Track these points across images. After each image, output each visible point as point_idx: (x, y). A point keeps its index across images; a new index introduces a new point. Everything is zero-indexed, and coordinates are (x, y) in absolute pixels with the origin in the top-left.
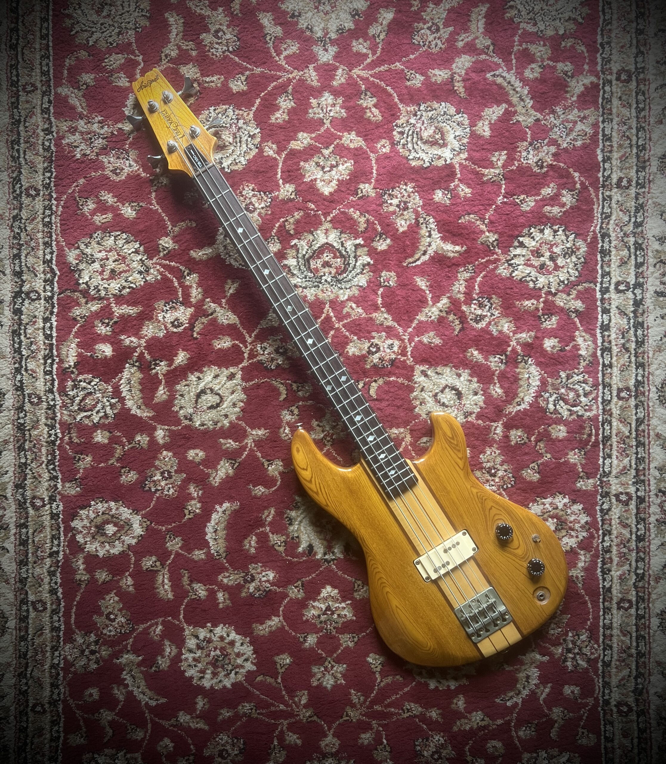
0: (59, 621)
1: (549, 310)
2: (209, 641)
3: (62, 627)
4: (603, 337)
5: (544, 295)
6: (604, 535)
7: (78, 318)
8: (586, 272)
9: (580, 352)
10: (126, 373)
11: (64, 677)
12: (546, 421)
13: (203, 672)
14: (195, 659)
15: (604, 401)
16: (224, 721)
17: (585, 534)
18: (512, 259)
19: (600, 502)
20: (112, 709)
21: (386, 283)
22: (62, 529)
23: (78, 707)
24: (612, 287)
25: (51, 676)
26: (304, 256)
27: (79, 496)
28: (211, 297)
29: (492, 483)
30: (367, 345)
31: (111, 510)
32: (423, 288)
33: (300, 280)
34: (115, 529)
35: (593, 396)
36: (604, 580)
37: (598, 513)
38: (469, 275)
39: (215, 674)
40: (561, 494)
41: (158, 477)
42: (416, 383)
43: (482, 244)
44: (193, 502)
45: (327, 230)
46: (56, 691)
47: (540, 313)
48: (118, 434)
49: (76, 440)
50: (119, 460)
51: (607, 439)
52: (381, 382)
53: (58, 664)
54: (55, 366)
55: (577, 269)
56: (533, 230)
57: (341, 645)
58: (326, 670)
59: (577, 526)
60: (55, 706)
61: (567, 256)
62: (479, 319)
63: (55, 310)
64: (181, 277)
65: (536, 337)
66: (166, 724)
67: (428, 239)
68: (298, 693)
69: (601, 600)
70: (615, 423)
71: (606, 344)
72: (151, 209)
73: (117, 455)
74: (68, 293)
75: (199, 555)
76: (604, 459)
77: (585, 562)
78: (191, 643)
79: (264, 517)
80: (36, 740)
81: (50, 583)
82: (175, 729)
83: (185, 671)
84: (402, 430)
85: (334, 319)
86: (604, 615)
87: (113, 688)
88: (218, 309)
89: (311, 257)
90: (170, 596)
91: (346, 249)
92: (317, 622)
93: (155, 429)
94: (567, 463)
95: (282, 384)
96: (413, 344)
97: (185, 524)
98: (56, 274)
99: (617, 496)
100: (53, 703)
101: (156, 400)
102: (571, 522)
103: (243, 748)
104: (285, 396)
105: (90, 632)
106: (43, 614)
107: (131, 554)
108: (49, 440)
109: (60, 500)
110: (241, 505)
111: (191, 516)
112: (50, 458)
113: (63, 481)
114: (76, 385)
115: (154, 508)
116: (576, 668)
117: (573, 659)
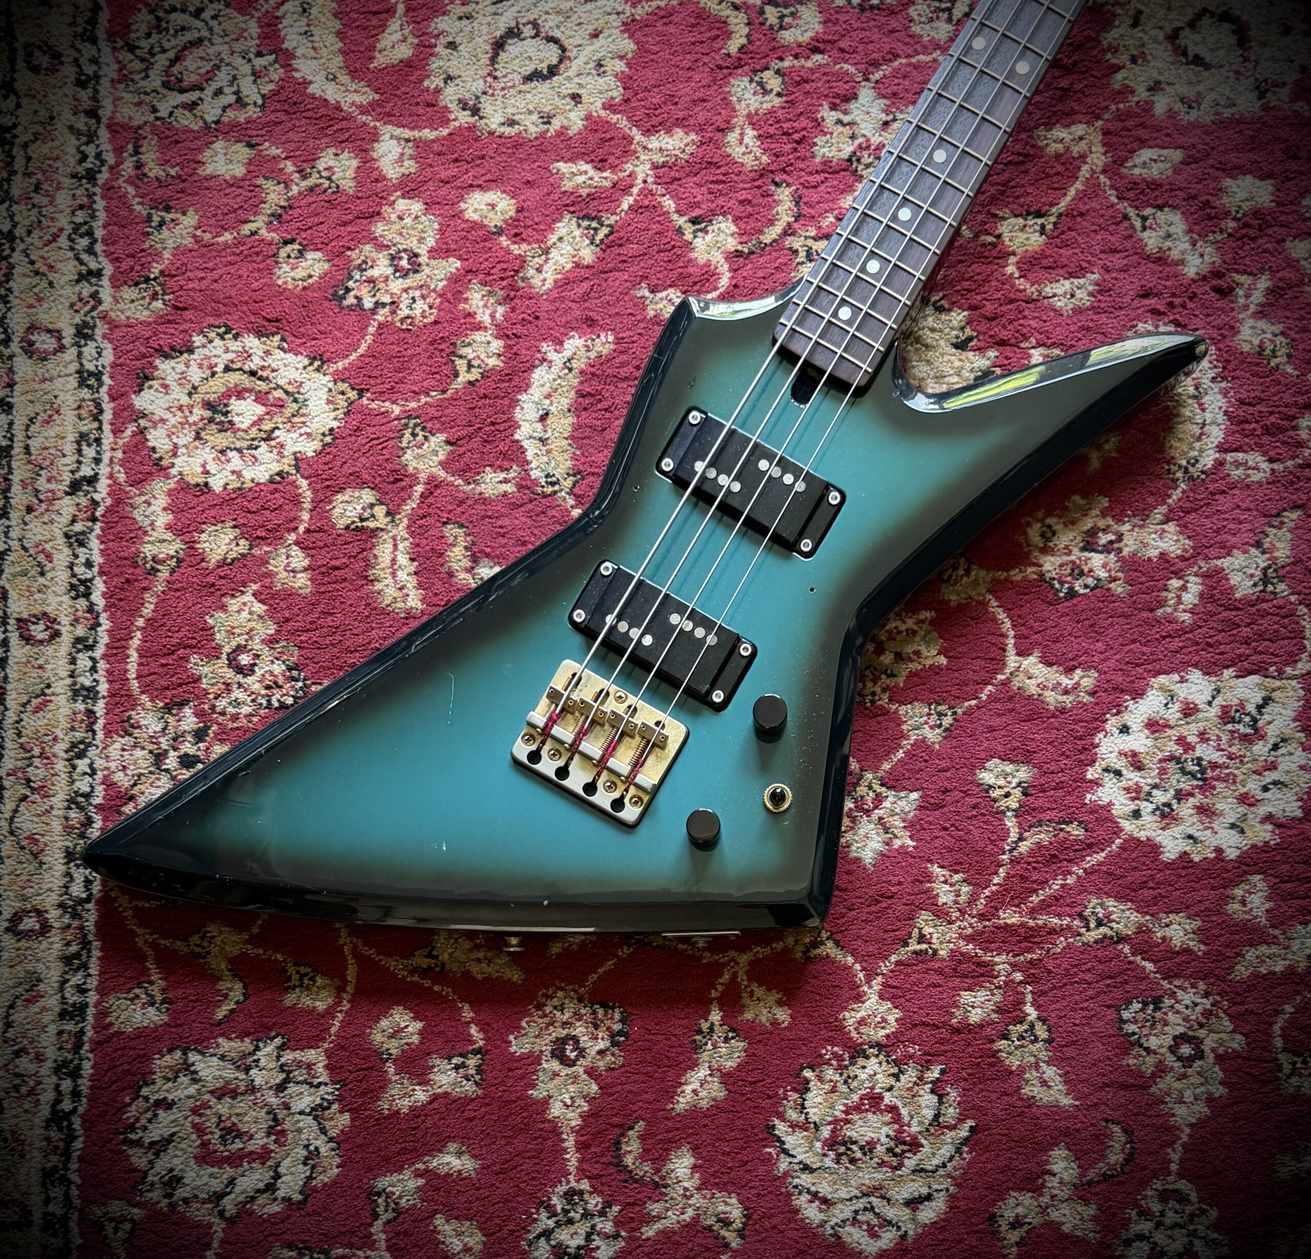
0: (94, 669)
3: (103, 688)
22: (107, 416)
25: (68, 829)
31: (249, 357)
34: (260, 410)
41: (382, 268)
44: (479, 338)
48: (275, 151)
49: (157, 172)
50: (273, 221)
57: (904, 736)
58: (861, 806)
60: (76, 915)
66: (397, 967)
73: (268, 209)
81: (71, 567)
82: (426, 982)
84: (1081, 130)
93: (375, 137)
95: (736, 7)
100: (72, 908)
101: (380, 60)
103: (620, 1033)
104: (744, 41)
105: (182, 704)
106: (49, 650)
107: (304, 483)
108: (80, 169)
109: (104, 336)
110: (618, 341)
111: (475, 375)
112: (80, 217)
113: (117, 283)
114: (159, 19)
115: (371, 354)
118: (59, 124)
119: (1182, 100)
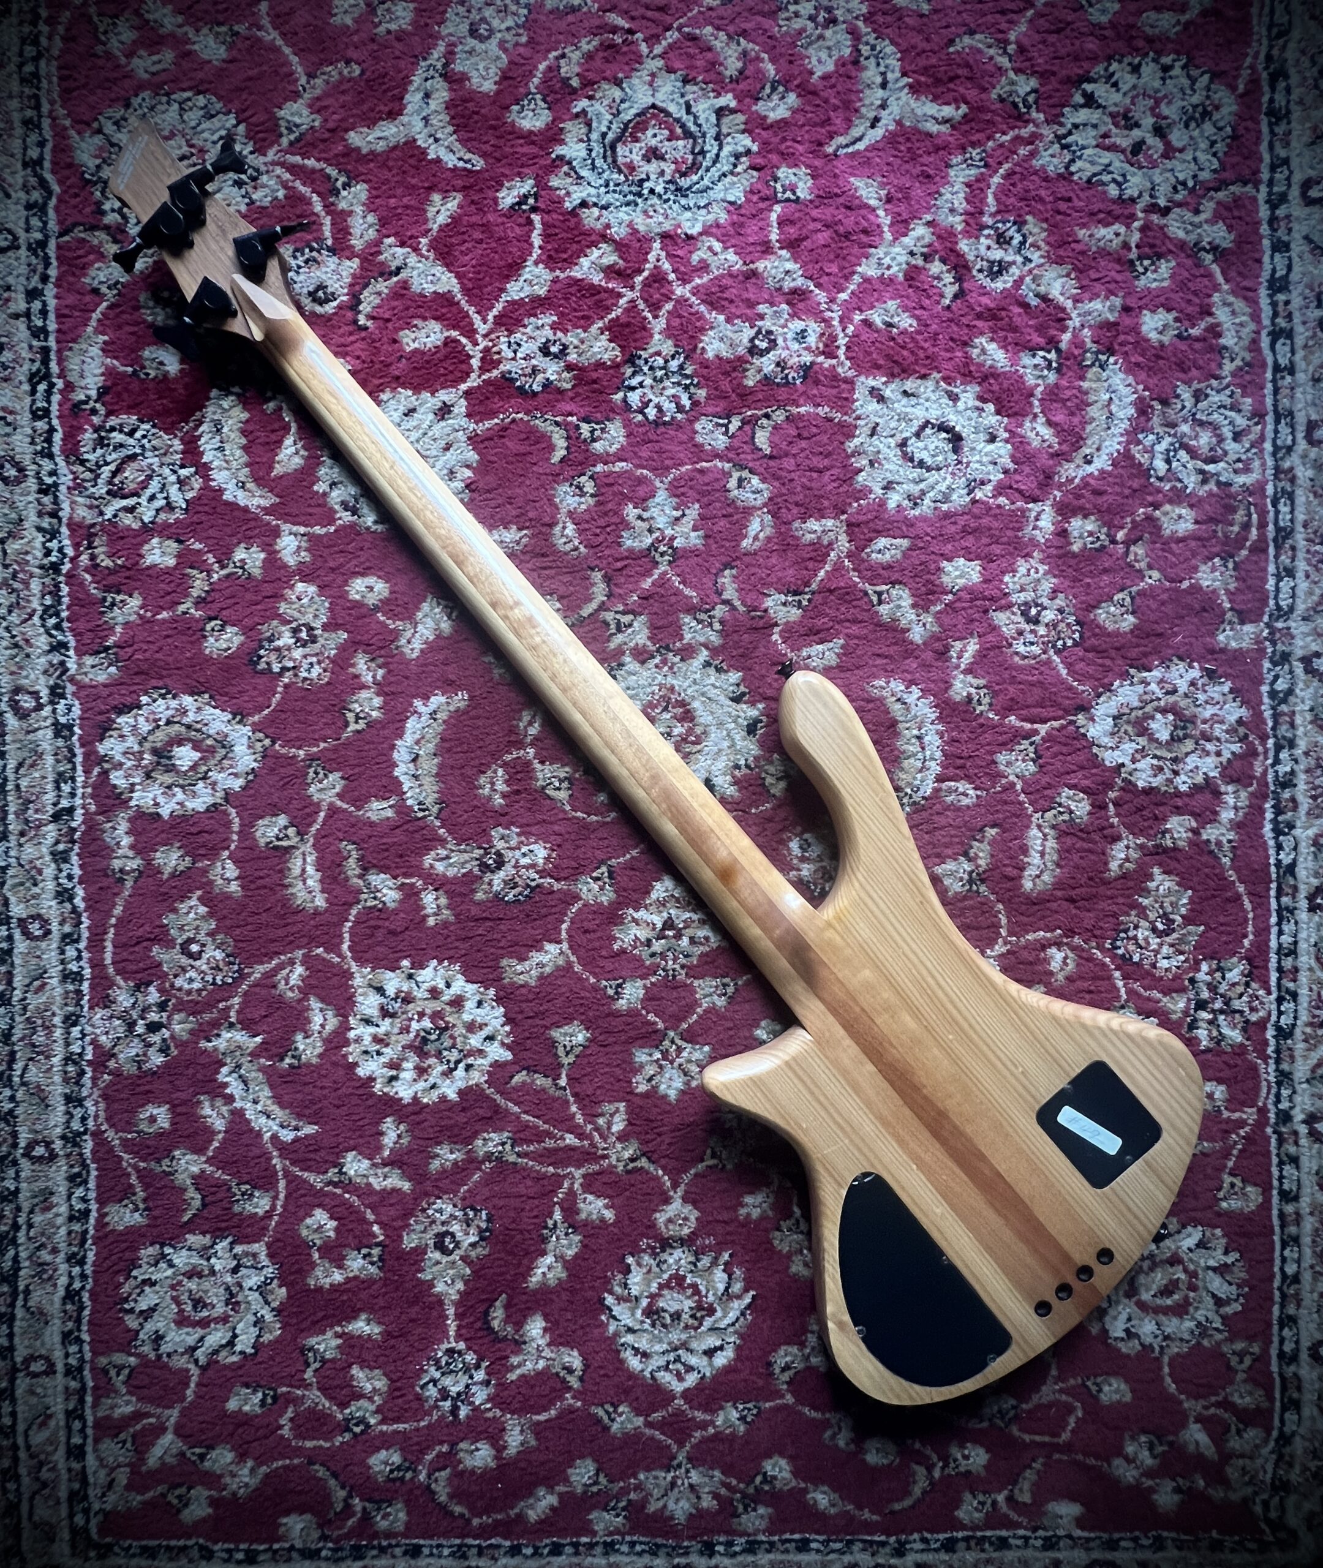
0: (79, 958)
1: (1152, 246)
2: (408, 999)
3: (87, 972)
4: (1274, 305)
5: (1140, 215)
6: (1278, 748)
7: (104, 289)
8: (1235, 159)
9: (1222, 341)
10: (211, 409)
11: (94, 1079)
12: (1150, 499)
13: (395, 1065)
14: (377, 1039)
15: (1276, 449)
16: (443, 1172)
17: (1236, 748)
18: (1070, 133)
19: (1270, 677)
20: (199, 1150)
21: (788, 194)
22: (79, 759)
23: (126, 1144)
24: (1295, 193)
25: (66, 1080)
26: (604, 135)
27: (113, 684)
28: (396, 235)
29: (1031, 638)
30: (748, 333)
31: (185, 712)
32: (873, 202)
33: (593, 191)
34: (197, 755)
35: (1252, 437)
36: (1279, 847)
37: (1266, 700)
38: (973, 172)
39: (422, 1071)
40: (1181, 659)
41: (286, 640)
42: (858, 418)
43: (1002, 100)
44: (364, 694)
45: (653, 75)
46: (78, 1113)
47: (1133, 254)
48: (198, 546)
49: (107, 563)
50: (200, 602)
51: (1284, 534)
52: (779, 416)
53: (80, 1055)
54: (56, 398)
55: (1215, 155)
56: (1115, 66)
57: (696, 1003)
58: (665, 1058)
59: (1218, 730)
60: (76, 1144)
61: (1193, 125)
62: (998, 269)
63: (53, 272)
64: (329, 192)
65: (1126, 309)
66: (315, 1180)
67: (881, 93)
68: (608, 1108)
69: (1273, 893)
70: (1301, 497)
71: (1281, 322)
72: (259, 40)
73: (195, 593)
74: (79, 233)
75: (379, 810)
76: (1279, 578)
77: (1236, 808)
78: (369, 1003)
80: (37, 1219)
81: (57, 878)
82: (338, 1191)
83: (356, 1064)
84: (829, 523)
85: (672, 276)
86: (1279, 924)
87: (199, 1102)
88: (412, 260)
89: (619, 139)
90: (320, 902)
91: (696, 117)
92: (644, 952)
93: (276, 533)
94: (1196, 589)
95: (557, 424)
96: (851, 329)
97: (348, 744)
98: (50, 193)
99: (1306, 661)
100: (72, 1139)
101: (278, 470)
102: (1205, 722)
103: (487, 1230)
104: (564, 452)
105: (148, 984)
106: (44, 945)
107: (233, 812)
108: (45, 561)
109: (74, 694)
110: (471, 698)
111: (361, 725)
112: (48, 601)
113: (80, 653)
114: (102, 438)
115: (280, 710)
116: (1218, 1043)
117: (1211, 1022)
118: (26, 525)
119: (909, 497)
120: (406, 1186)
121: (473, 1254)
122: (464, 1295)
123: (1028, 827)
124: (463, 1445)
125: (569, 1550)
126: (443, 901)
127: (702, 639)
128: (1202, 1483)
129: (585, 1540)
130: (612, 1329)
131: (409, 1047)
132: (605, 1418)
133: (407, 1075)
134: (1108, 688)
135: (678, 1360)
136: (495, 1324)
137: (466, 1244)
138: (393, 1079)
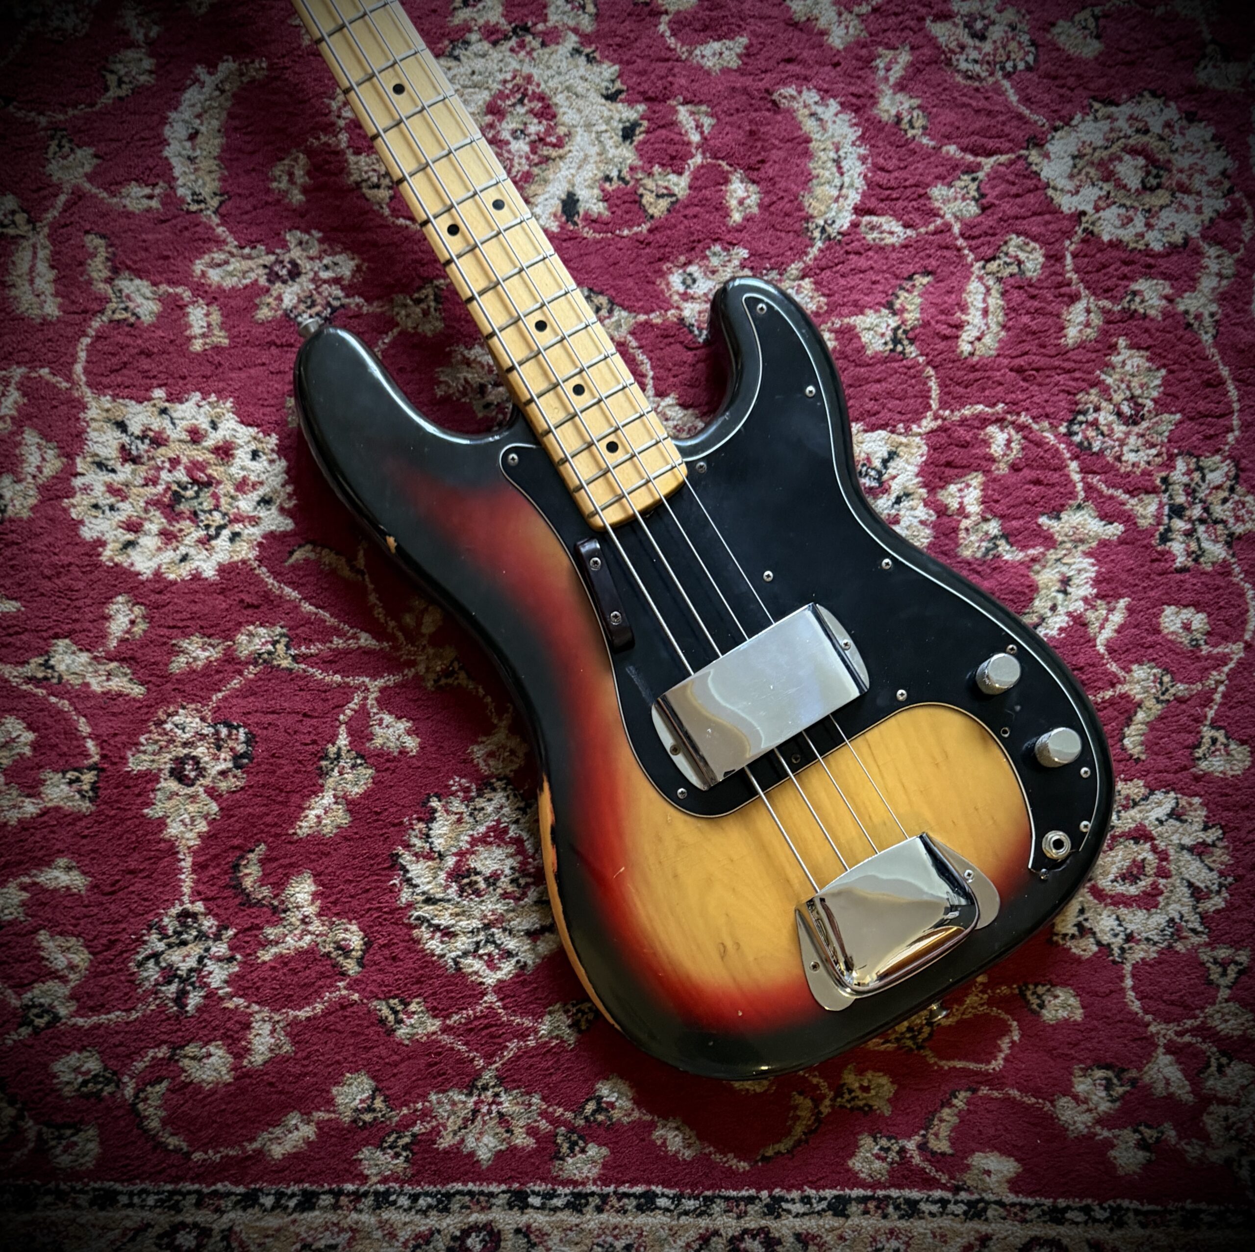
2: (158, 441)
13: (134, 526)
14: (111, 490)
16: (190, 673)
29: (974, 55)
39: (169, 537)
40: (1154, 94)
59: (1198, 182)
66: (13, 674)
68: (416, 606)
75: (141, 198)
77: (1220, 275)
78: (105, 442)
79: (334, 105)
83: (81, 522)
90: (51, 308)
97: (106, 112)
102: (1181, 171)
103: (245, 754)
110: (271, 67)
111: (125, 90)
116: (1196, 560)
117: (1189, 534)
120: (137, 691)
121: (223, 786)
122: (206, 838)
123: (968, 278)
124: (191, 1050)
125: (326, 1200)
126: (216, 317)
127: (572, 23)
128: (1173, 1133)
129: (350, 1187)
130: (405, 896)
131: (155, 503)
132: (391, 1018)
133: (149, 542)
134: (1067, 122)
135: (490, 940)
136: (248, 883)
137: (214, 772)
138: (130, 544)
